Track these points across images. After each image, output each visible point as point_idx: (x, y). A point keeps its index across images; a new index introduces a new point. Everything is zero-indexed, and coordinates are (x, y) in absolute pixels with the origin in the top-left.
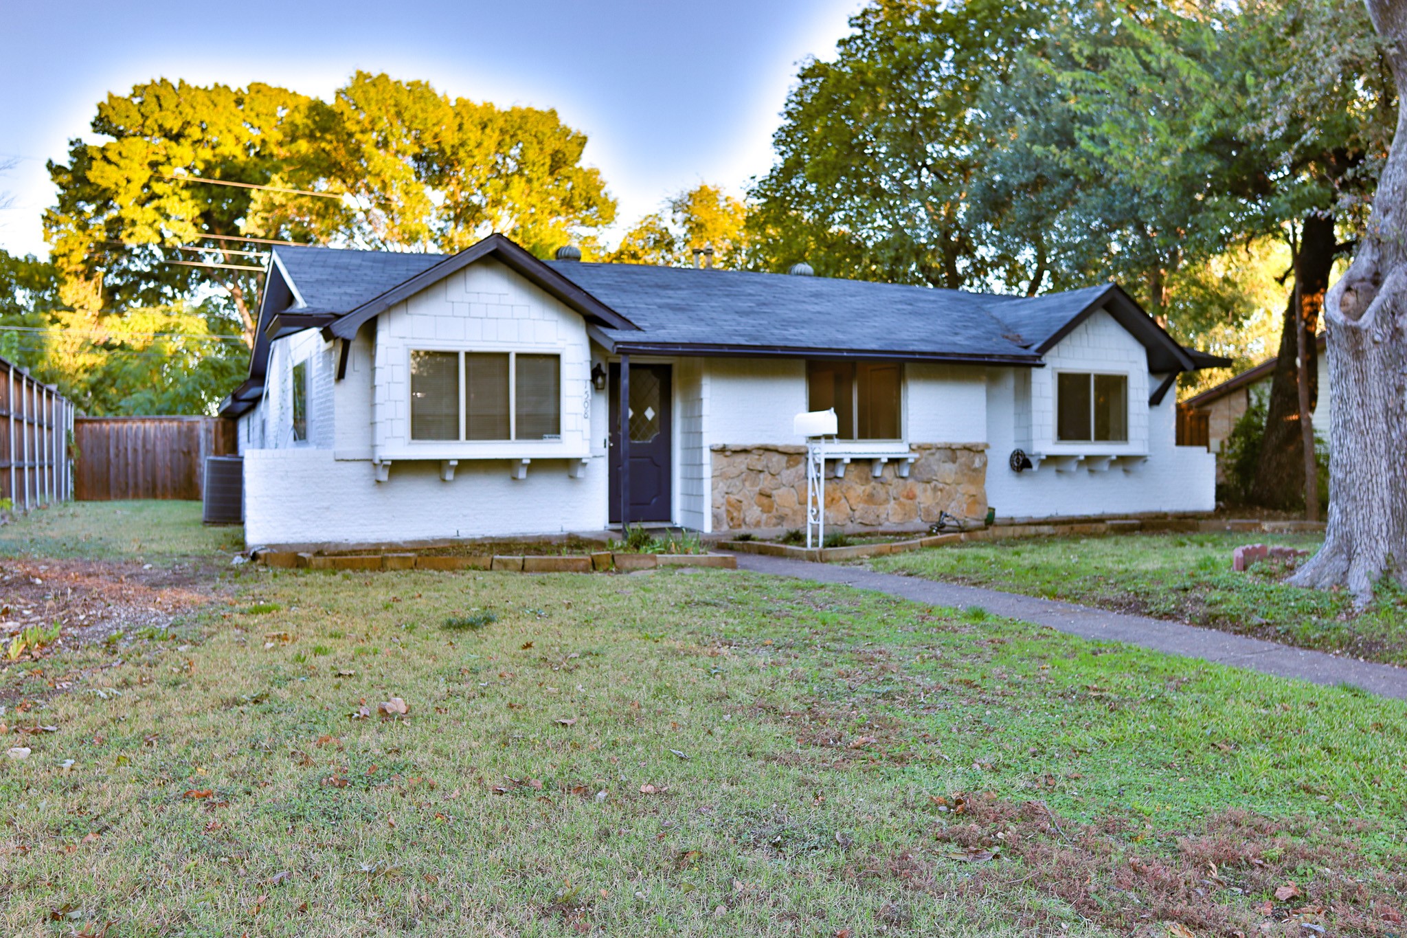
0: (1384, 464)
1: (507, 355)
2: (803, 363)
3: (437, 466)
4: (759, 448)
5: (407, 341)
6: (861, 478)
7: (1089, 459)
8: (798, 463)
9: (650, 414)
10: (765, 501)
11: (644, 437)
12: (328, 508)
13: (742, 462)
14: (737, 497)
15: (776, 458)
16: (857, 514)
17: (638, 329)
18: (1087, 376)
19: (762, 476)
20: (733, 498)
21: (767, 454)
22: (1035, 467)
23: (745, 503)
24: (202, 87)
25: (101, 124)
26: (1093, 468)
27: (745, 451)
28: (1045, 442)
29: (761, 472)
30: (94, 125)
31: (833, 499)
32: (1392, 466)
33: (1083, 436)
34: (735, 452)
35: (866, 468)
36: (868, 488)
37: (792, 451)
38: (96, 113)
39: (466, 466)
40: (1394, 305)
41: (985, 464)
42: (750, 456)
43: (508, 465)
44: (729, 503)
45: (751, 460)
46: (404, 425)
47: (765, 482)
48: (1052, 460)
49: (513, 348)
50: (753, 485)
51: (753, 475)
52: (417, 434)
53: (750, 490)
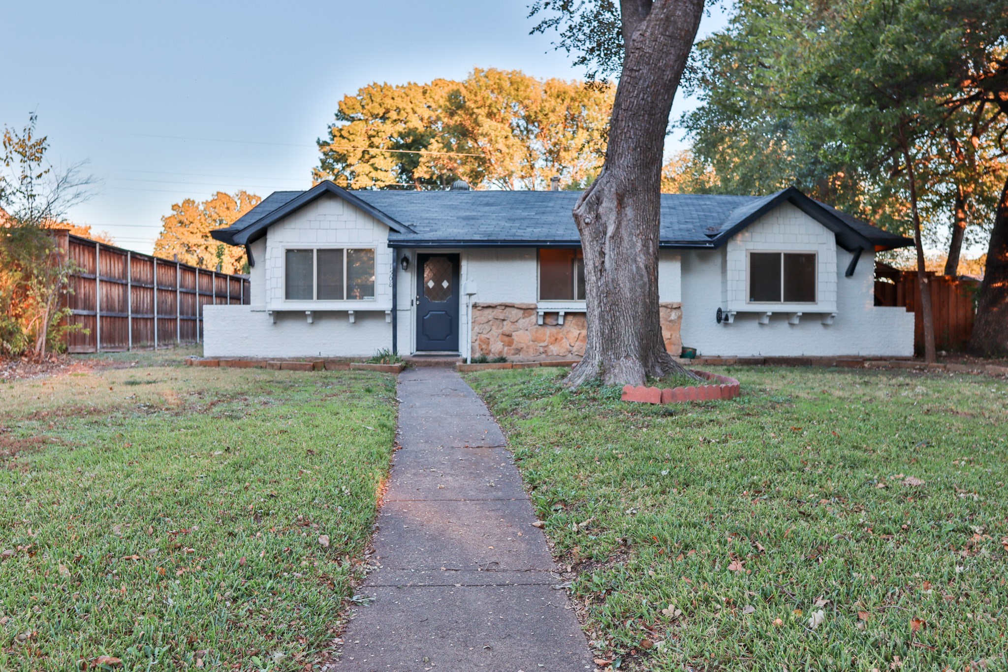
1: (341, 250)
3: (299, 315)
4: (501, 305)
5: (284, 244)
6: (578, 325)
8: (530, 315)
9: (445, 284)
10: (506, 339)
11: (442, 299)
12: (246, 338)
13: (489, 314)
14: (487, 336)
15: (514, 311)
16: (575, 349)
17: (415, 233)
18: (778, 255)
19: (505, 323)
20: (483, 336)
21: (508, 309)
22: (731, 320)
23: (492, 339)
27: (489, 307)
28: (739, 302)
29: (504, 320)
31: (556, 339)
33: (776, 298)
34: (483, 307)
35: (582, 319)
37: (524, 307)
39: (318, 315)
41: (682, 317)
42: (496, 311)
43: (342, 315)
44: (480, 339)
45: (498, 313)
46: (282, 292)
47: (507, 327)
48: (745, 315)
49: (345, 246)
50: (498, 329)
51: (498, 322)
52: (288, 296)
53: (495, 332)
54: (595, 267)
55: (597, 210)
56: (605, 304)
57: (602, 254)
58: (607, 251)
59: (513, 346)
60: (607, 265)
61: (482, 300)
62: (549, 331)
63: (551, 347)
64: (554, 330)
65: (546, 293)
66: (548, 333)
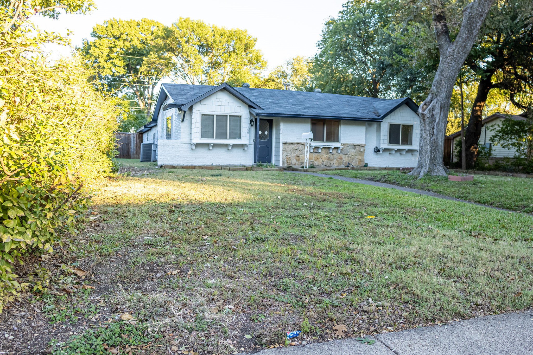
0: (429, 146)
1: (227, 116)
2: (310, 120)
3: (208, 145)
4: (296, 143)
5: (201, 112)
6: (326, 153)
7: (399, 150)
9: (266, 133)
10: (298, 158)
11: (264, 139)
13: (291, 147)
14: (290, 157)
15: (301, 146)
16: (324, 163)
17: (263, 109)
18: (400, 125)
20: (288, 157)
21: (298, 145)
22: (381, 152)
23: (292, 158)
24: (126, 20)
25: (94, 34)
26: (401, 153)
27: (292, 144)
28: (384, 144)
29: (297, 150)
30: (91, 34)
31: (317, 158)
32: (431, 147)
33: (398, 143)
34: (289, 144)
35: (328, 150)
36: (328, 156)
38: (92, 30)
39: (215, 145)
40: (433, 109)
41: (364, 150)
42: (294, 145)
43: (227, 145)
46: (199, 135)
47: (298, 153)
48: (386, 150)
49: (229, 114)
50: (294, 153)
51: (294, 150)
52: (203, 136)
53: (293, 155)
54: (430, 133)
55: (432, 112)
56: (433, 147)
57: (433, 129)
58: (435, 128)
59: (300, 161)
60: (435, 133)
61: (289, 141)
62: (314, 155)
63: (315, 162)
64: (316, 154)
65: (315, 138)
66: (314, 156)
